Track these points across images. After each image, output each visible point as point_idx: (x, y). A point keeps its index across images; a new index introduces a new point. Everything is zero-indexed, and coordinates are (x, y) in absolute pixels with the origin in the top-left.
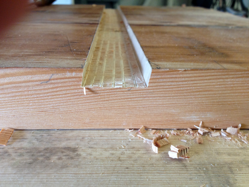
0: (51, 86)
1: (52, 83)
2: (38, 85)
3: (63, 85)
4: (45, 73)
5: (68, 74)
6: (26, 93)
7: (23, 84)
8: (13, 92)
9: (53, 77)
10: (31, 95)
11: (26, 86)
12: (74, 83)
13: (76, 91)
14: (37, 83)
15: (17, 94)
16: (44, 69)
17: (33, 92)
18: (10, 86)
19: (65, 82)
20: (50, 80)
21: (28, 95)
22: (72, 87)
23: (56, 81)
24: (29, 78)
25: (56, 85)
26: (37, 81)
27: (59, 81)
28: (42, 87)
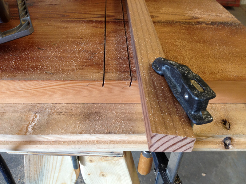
0: (89, 87)
1: (90, 86)
2: (84, 87)
3: (94, 87)
4: (87, 82)
5: (96, 83)
6: (78, 90)
7: (78, 87)
8: (73, 89)
9: (90, 84)
10: (80, 90)
11: (79, 87)
12: (99, 86)
13: (100, 89)
14: (83, 86)
15: (74, 90)
16: (87, 81)
17: (81, 89)
18: (72, 87)
19: (94, 86)
20: (89, 85)
21: (79, 90)
22: (98, 88)
23: (91, 85)
24: (80, 84)
25: (91, 87)
26: (83, 85)
27: (92, 85)
28: (85, 88)
